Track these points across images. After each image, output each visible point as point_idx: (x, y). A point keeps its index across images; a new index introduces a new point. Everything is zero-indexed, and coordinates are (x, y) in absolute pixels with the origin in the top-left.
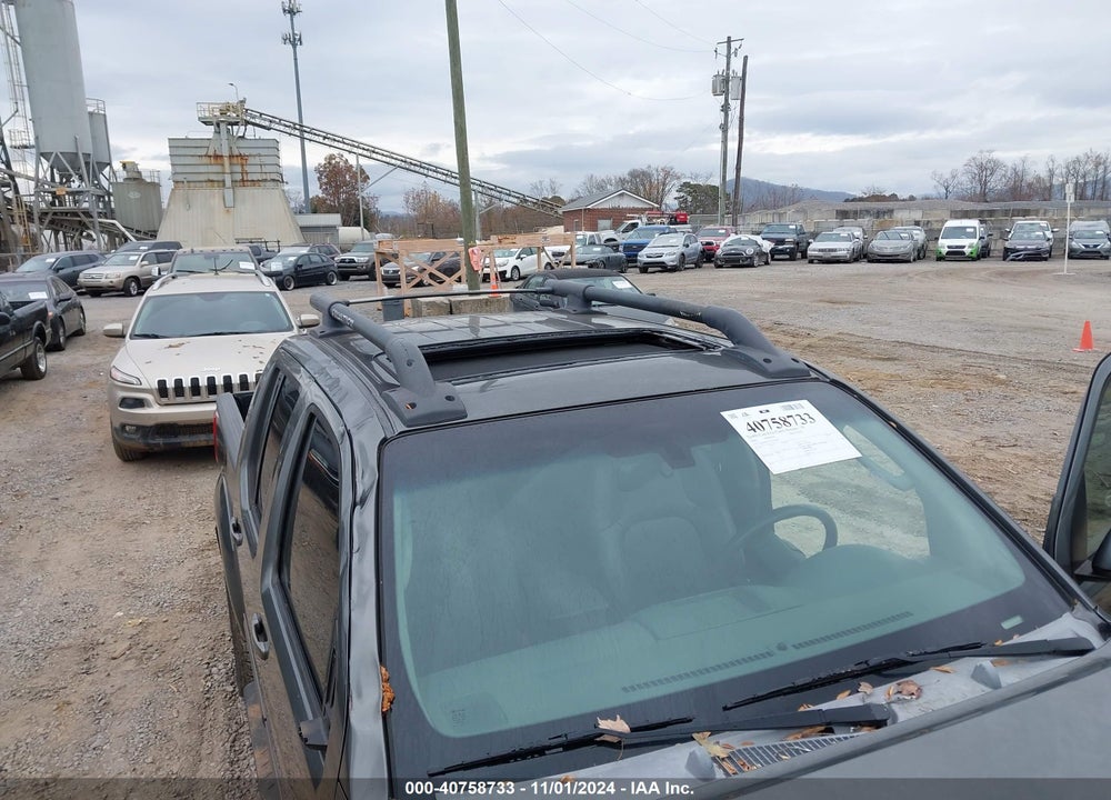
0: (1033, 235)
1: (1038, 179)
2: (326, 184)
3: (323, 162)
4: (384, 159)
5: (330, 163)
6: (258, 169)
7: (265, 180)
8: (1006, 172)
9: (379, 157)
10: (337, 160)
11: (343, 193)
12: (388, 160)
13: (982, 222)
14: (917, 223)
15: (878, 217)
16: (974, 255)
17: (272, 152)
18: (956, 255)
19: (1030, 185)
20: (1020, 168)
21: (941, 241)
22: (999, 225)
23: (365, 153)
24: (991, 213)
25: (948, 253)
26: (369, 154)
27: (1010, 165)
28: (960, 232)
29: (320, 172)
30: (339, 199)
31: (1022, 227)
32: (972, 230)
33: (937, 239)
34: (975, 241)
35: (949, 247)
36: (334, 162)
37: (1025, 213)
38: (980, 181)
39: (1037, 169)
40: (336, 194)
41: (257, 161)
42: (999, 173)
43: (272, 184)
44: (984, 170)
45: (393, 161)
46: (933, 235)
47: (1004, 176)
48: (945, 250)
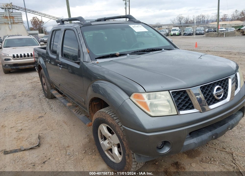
0: (189, 30)
1: (191, 21)
2: (33, 24)
3: (32, 19)
4: (48, 17)
5: (34, 19)
6: (17, 20)
7: (19, 23)
8: (185, 19)
9: (47, 16)
10: (36, 18)
11: (38, 26)
12: (49, 17)
13: (179, 28)
14: (167, 29)
15: (159, 28)
16: (178, 35)
17: (20, 15)
18: (174, 35)
19: (189, 22)
20: (187, 18)
21: (171, 32)
22: (183, 29)
23: (43, 15)
24: (181, 26)
25: (173, 34)
26: (44, 16)
27: (185, 17)
28: (175, 30)
29: (31, 21)
30: (37, 28)
31: (187, 29)
32: (177, 29)
33: (171, 31)
34: (178, 32)
35: (173, 33)
36: (35, 19)
37: (188, 26)
38: (180, 21)
39: (191, 18)
40: (36, 26)
41: (16, 18)
42: (183, 19)
43: (21, 23)
44: (180, 19)
45: (50, 18)
46: (170, 31)
47: (184, 20)
48: (172, 34)
